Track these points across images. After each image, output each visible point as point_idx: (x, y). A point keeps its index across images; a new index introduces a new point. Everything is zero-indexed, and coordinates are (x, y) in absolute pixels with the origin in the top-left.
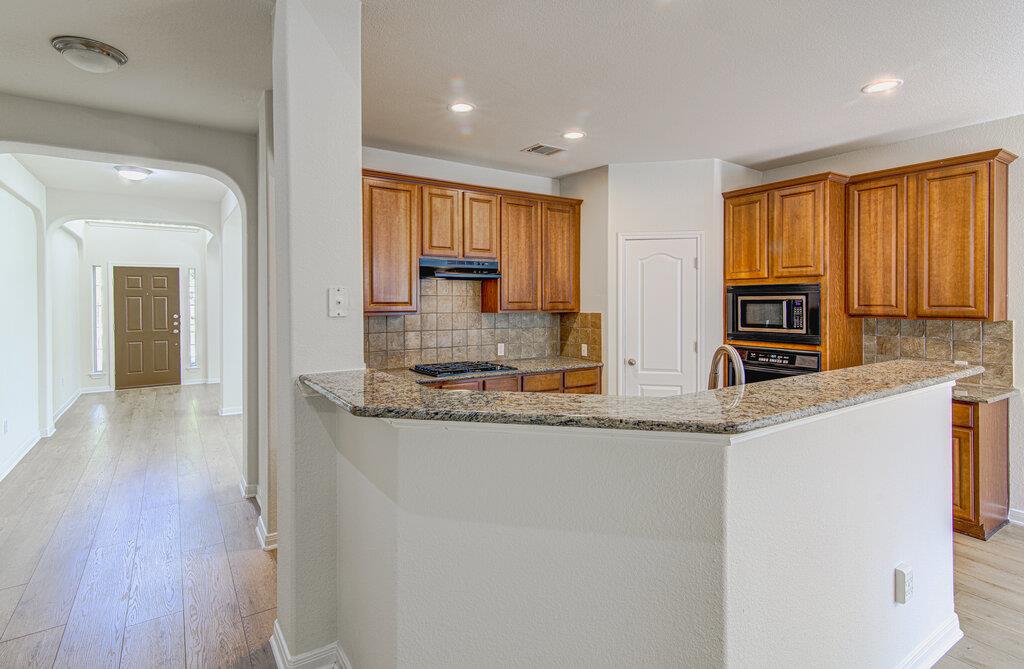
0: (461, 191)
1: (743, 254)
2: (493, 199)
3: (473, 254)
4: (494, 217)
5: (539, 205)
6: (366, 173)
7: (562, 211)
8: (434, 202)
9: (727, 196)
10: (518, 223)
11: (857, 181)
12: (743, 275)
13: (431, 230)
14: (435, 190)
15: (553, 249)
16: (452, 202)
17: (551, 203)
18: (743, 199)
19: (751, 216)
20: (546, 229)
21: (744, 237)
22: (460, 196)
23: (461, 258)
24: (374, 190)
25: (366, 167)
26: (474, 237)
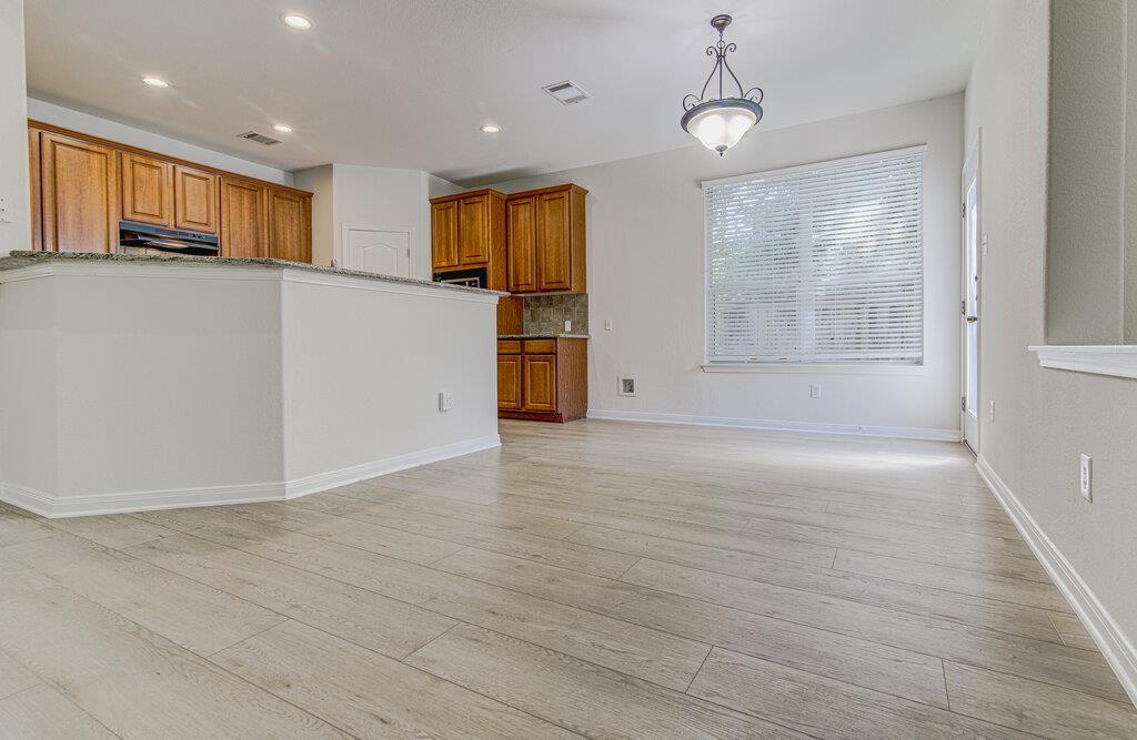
0: (171, 165)
1: (443, 249)
2: (211, 177)
3: (187, 225)
4: (212, 193)
5: (265, 191)
6: (32, 123)
7: (291, 200)
8: (137, 170)
9: (434, 202)
10: (241, 204)
11: (513, 198)
12: (444, 264)
13: (134, 196)
14: (137, 158)
15: (281, 233)
16: (161, 174)
17: (277, 191)
18: (442, 205)
19: (447, 218)
20: (274, 213)
21: (444, 235)
22: (171, 170)
23: (172, 227)
24: (58, 147)
25: (32, 118)
26: (188, 209)
